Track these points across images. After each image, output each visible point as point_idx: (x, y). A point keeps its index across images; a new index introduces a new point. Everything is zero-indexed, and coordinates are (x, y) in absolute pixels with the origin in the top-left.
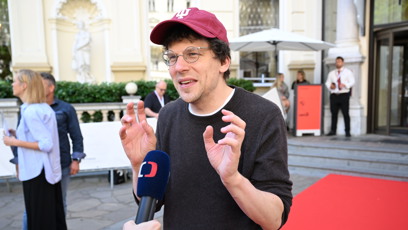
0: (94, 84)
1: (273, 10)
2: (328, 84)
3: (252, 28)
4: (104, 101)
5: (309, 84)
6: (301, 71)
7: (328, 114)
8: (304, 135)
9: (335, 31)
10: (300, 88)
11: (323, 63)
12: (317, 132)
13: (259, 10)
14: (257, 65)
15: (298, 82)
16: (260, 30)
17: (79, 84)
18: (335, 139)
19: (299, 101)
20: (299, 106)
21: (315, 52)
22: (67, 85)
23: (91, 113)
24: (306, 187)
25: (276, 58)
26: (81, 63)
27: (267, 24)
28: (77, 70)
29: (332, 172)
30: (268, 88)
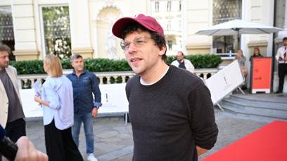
0: (117, 59)
1: (238, 6)
2: (277, 57)
3: (222, 19)
4: (123, 70)
5: (262, 57)
6: (257, 48)
7: (276, 78)
8: (258, 93)
9: (284, 18)
10: (255, 60)
11: (274, 42)
12: (268, 91)
13: (227, 7)
14: (226, 45)
15: (255, 56)
16: (228, 21)
17: (108, 60)
18: (282, 96)
19: (254, 69)
20: (254, 73)
21: (268, 35)
22: (102, 60)
23: (115, 77)
24: (256, 130)
25: (239, 39)
26: (111, 47)
27: (233, 16)
28: (108, 51)
29: (277, 119)
30: (232, 60)
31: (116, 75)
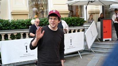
31: (15, 32)
